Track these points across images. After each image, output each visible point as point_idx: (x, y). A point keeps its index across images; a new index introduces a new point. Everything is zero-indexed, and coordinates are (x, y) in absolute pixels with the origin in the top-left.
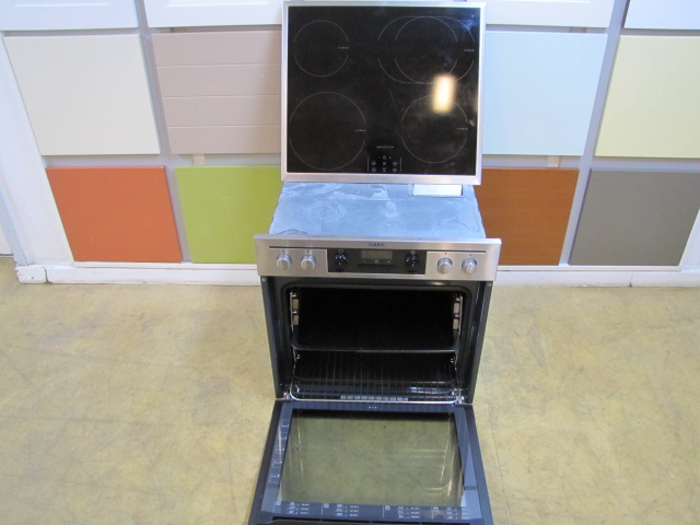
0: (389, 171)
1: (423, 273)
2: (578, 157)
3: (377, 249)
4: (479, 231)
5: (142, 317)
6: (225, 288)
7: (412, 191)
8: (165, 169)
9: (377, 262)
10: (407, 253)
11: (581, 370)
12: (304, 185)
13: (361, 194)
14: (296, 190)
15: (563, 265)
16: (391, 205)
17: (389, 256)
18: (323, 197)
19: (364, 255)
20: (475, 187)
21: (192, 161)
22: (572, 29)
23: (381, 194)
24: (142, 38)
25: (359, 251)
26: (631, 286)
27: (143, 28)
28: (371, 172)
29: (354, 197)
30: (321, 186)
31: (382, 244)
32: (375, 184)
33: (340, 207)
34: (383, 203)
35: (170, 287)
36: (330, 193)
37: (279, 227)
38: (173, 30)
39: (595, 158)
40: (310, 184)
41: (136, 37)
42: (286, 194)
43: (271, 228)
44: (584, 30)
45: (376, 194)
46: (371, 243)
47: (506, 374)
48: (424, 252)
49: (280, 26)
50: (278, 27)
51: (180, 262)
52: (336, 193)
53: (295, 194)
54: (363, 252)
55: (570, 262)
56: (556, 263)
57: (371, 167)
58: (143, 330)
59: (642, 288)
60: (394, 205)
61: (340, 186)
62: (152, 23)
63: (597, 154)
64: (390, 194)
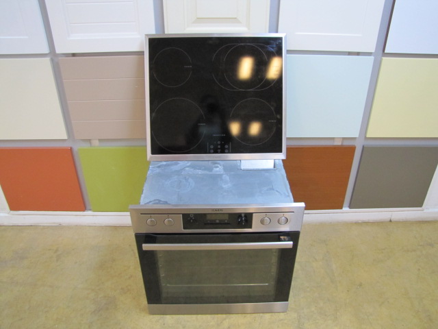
0: (223, 152)
1: (251, 227)
2: (355, 138)
3: (217, 213)
4: (289, 196)
5: (57, 250)
6: (115, 228)
7: (240, 166)
8: (71, 148)
9: (217, 221)
10: (239, 215)
11: (361, 285)
12: (164, 163)
13: (205, 169)
14: (159, 167)
15: (346, 209)
16: (226, 177)
17: (226, 217)
18: (178, 172)
19: (209, 217)
20: (283, 160)
21: (90, 143)
22: (350, 53)
23: (219, 169)
24: (52, 60)
25: (205, 215)
26: (391, 221)
27: (53, 54)
28: (210, 153)
29: (200, 172)
30: (176, 164)
31: (221, 210)
32: (214, 162)
33: (190, 180)
34: (220, 176)
35: (78, 228)
36: (183, 169)
37: (148, 198)
38: (74, 55)
39: (366, 138)
40: (169, 163)
41: (48, 60)
42: (152, 170)
43: (142, 199)
44: (358, 54)
45: (215, 169)
46: (213, 210)
47: (308, 289)
48: (251, 214)
49: (143, 52)
50: (142, 53)
51: (84, 211)
52: (187, 169)
53: (158, 170)
54: (208, 215)
55: (350, 207)
56: (341, 208)
57: (210, 149)
58: (57, 260)
59: (398, 223)
60: (228, 178)
61: (189, 164)
62: (59, 50)
63: (368, 136)
64: (226, 169)
